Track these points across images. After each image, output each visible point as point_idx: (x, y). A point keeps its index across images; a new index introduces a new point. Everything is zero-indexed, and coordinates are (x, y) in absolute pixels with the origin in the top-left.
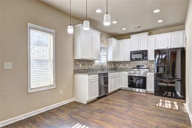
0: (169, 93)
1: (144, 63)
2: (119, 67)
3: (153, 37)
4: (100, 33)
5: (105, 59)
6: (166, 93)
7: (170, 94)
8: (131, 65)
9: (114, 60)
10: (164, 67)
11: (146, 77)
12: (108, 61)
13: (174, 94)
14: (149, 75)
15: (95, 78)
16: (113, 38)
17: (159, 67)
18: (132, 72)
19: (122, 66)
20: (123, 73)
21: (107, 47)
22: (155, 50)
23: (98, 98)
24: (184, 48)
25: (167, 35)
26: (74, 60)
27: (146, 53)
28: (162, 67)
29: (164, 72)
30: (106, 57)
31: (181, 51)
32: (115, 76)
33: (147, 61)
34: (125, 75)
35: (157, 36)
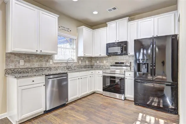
0: (155, 100)
1: (125, 59)
2: (95, 64)
3: (134, 23)
4: (58, 16)
5: (75, 54)
6: (151, 100)
7: (157, 101)
8: (109, 61)
9: (86, 55)
10: (148, 64)
11: (124, 78)
12: (79, 56)
13: (161, 101)
14: (129, 76)
15: (34, 83)
16: (84, 26)
17: (141, 65)
18: (108, 71)
19: (99, 62)
20: (97, 71)
21: (78, 39)
22: (135, 40)
23: (46, 112)
24: (176, 36)
25: (153, 19)
26: (7, 53)
27: (125, 44)
28: (145, 64)
29: (148, 71)
30: (75, 51)
31: (172, 39)
32: (82, 77)
33: (127, 56)
34: (100, 75)
35: (140, 22)
